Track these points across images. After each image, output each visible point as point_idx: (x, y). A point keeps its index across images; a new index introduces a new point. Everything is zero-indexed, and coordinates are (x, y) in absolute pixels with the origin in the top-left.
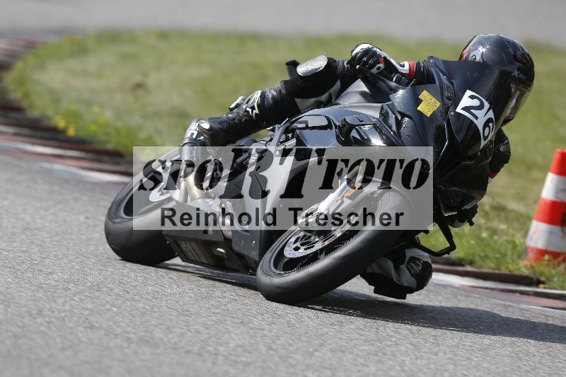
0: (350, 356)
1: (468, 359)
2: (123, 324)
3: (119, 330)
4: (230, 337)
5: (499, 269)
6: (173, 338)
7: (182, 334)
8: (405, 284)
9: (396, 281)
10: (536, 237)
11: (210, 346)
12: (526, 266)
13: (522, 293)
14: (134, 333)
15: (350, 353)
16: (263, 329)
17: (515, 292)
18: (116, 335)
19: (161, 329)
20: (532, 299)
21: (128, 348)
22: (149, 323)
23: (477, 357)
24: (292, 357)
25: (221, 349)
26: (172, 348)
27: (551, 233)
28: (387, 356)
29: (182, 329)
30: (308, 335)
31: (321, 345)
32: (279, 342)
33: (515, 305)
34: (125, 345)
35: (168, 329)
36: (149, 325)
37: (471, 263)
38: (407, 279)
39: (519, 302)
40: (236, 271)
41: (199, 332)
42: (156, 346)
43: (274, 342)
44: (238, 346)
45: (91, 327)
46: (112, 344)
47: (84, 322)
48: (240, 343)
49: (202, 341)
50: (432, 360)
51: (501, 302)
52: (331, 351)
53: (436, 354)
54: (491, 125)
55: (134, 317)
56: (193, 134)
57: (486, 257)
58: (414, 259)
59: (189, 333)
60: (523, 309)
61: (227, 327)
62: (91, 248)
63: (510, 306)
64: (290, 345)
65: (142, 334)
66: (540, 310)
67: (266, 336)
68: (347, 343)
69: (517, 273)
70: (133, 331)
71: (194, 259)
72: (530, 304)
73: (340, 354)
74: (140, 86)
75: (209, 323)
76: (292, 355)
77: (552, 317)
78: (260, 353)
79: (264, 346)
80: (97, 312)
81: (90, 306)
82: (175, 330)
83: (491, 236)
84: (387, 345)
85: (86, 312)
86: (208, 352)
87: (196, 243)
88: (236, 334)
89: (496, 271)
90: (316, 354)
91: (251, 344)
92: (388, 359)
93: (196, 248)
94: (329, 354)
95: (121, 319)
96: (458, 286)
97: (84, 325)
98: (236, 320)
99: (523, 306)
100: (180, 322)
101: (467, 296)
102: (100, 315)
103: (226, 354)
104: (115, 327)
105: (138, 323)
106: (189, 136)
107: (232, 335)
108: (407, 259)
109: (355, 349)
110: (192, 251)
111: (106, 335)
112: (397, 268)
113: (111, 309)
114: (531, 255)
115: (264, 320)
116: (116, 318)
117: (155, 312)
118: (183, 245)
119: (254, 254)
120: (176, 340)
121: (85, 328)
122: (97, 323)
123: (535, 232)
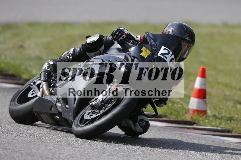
0: (115, 157)
1: (166, 157)
2: (19, 147)
3: (17, 150)
4: (64, 151)
5: (177, 119)
6: (40, 152)
7: (44, 151)
8: (138, 131)
9: (134, 130)
10: (192, 104)
11: (56, 155)
12: (188, 117)
13: (188, 128)
14: (24, 151)
15: (116, 156)
16: (78, 148)
17: (184, 128)
18: (16, 152)
19: (35, 149)
20: (192, 131)
21: (22, 157)
22: (30, 146)
23: (170, 156)
24: (91, 159)
25: (61, 156)
26: (40, 157)
27: (199, 102)
28: (131, 157)
29: (44, 148)
30: (97, 149)
31: (103, 153)
32: (85, 152)
33: (185, 133)
34: (20, 156)
35: (38, 148)
36: (30, 147)
37: (165, 116)
38: (139, 128)
39: (186, 132)
40: (64, 126)
41: (51, 149)
42: (33, 156)
43: (83, 153)
44: (68, 155)
45: (5, 149)
46: (15, 156)
47: (2, 147)
48: (69, 153)
49: (52, 153)
50: (151, 158)
51: (179, 132)
52: (108, 156)
53: (152, 155)
54: (173, 61)
55: (23, 144)
56: (45, 68)
57: (172, 113)
58: (142, 120)
59: (47, 150)
60: (188, 135)
61: (63, 147)
62: (4, 115)
63: (183, 134)
64: (90, 154)
65: (27, 151)
66: (196, 135)
67: (80, 150)
68: (114, 152)
69: (185, 120)
70: (23, 150)
71: (46, 121)
72: (191, 133)
73: (111, 157)
74: (21, 47)
75: (55, 145)
76: (91, 158)
77: (201, 138)
78: (77, 157)
79: (79, 154)
80: (8, 142)
81: (5, 140)
82: (41, 149)
83: (173, 104)
84: (131, 152)
85: (3, 143)
86: (56, 157)
87: (47, 114)
88: (67, 150)
89: (176, 120)
90: (101, 157)
91: (74, 154)
92: (132, 158)
93: (47, 116)
94: (107, 157)
95: (18, 145)
96: (160, 126)
97: (2, 148)
98: (66, 144)
99: (188, 134)
100: (43, 146)
101: (164, 130)
102: (9, 143)
103: (63, 158)
104: (15, 148)
105: (25, 147)
106: (44, 69)
107: (65, 150)
108: (138, 120)
109: (118, 154)
110: (46, 118)
111: (12, 152)
112: (134, 124)
113: (14, 141)
114: (191, 112)
115: (78, 143)
116: (16, 145)
117: (32, 141)
118: (42, 115)
119: (71, 118)
120: (42, 153)
121: (3, 149)
122: (8, 147)
123: (192, 102)
